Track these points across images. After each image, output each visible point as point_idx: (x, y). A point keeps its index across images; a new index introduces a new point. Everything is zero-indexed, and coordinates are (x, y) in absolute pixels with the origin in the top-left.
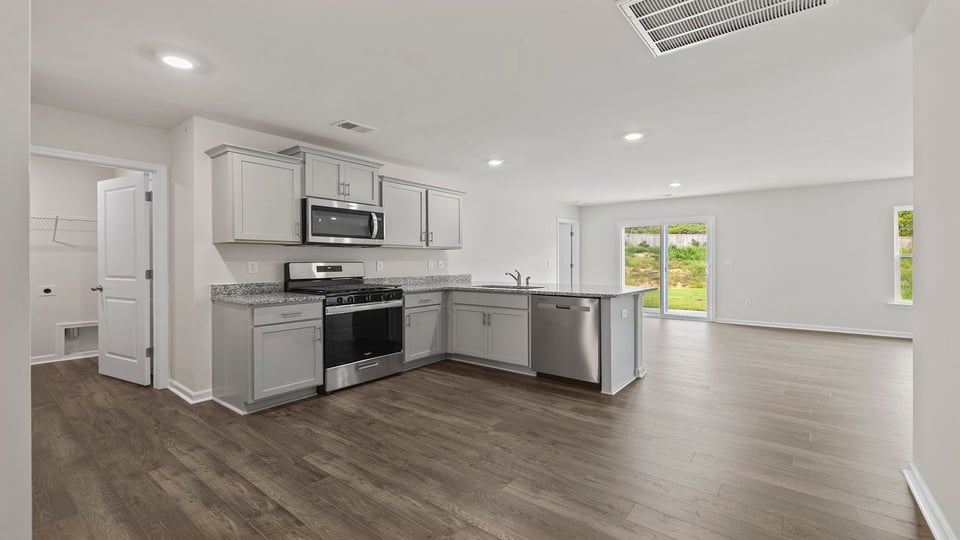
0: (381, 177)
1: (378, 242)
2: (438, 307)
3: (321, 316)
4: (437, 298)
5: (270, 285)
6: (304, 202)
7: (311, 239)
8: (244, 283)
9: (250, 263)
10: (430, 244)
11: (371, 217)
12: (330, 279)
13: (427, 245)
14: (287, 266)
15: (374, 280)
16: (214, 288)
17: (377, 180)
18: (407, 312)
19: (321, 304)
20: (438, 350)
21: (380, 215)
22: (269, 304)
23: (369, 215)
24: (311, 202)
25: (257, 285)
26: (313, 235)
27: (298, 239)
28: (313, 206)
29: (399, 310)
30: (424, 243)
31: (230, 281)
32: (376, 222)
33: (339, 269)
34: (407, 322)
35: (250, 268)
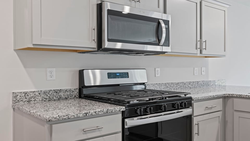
1: (165, 49)
2: (220, 114)
3: (120, 129)
4: (219, 105)
6: (100, 7)
7: (107, 44)
8: (43, 89)
9: (49, 70)
10: (204, 52)
11: (159, 23)
12: (118, 85)
13: (201, 52)
14: (81, 73)
15: (154, 85)
16: (15, 95)
18: (195, 120)
19: (120, 116)
21: (167, 22)
22: (68, 120)
23: (158, 22)
24: (107, 6)
25: (56, 91)
26: (109, 40)
27: (94, 45)
28: (108, 10)
29: (189, 118)
30: (199, 51)
31: (30, 88)
32: (164, 30)
33: (126, 75)
35: (49, 74)
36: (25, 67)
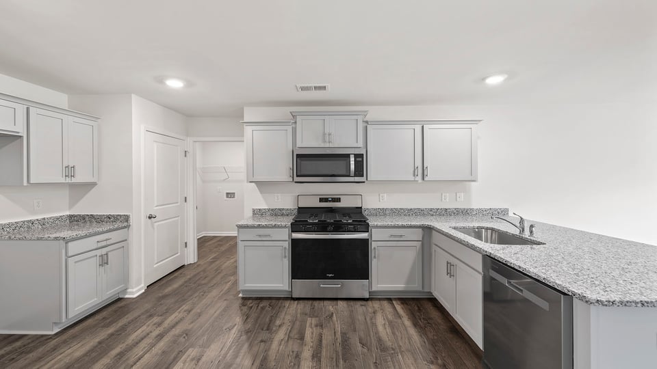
0: (367, 122)
1: (357, 179)
2: (417, 244)
3: (287, 239)
4: (418, 235)
5: (288, 209)
6: (293, 152)
7: (296, 179)
8: (271, 208)
9: (276, 195)
10: (426, 179)
12: (331, 208)
13: (423, 179)
14: (298, 197)
16: (254, 211)
17: (361, 126)
18: (373, 245)
20: (416, 286)
21: (360, 156)
22: (248, 227)
23: (348, 157)
24: (296, 152)
25: (280, 209)
26: (297, 176)
27: (291, 180)
28: (297, 155)
29: (365, 243)
30: (419, 178)
31: (263, 207)
32: (353, 163)
33: (338, 200)
34: (373, 255)
35: (276, 198)
36: (261, 193)
